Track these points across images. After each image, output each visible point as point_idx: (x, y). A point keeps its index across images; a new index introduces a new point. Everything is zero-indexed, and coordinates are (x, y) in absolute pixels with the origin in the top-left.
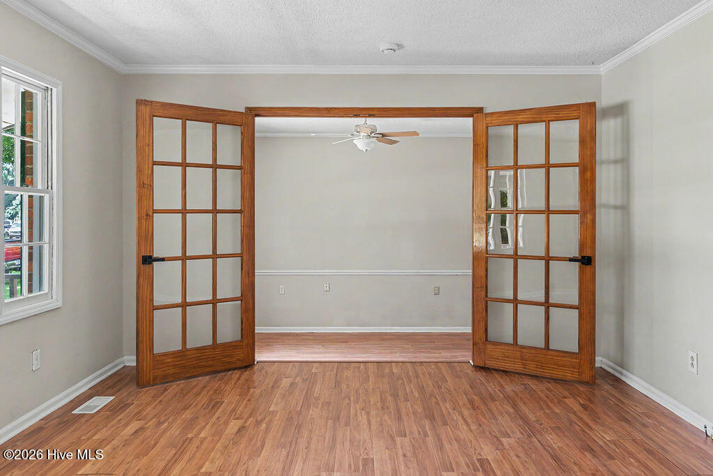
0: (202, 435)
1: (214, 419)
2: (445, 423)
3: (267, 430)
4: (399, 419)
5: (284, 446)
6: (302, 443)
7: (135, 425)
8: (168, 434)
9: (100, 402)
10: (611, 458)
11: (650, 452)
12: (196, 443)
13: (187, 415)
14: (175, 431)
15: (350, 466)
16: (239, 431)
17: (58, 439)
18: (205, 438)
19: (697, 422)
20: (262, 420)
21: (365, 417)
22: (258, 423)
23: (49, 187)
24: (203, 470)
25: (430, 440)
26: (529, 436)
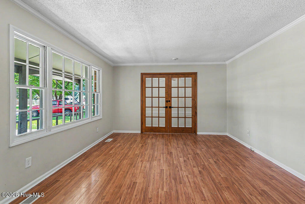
0: (134, 146)
1: (136, 144)
2: (188, 146)
3: (148, 146)
4: (178, 145)
5: (152, 149)
6: (156, 148)
7: (119, 144)
8: (126, 146)
9: (110, 140)
10: (227, 154)
11: (237, 153)
12: (133, 148)
13: (130, 143)
14: (128, 146)
15: (167, 153)
16: (142, 146)
17: (103, 146)
18: (135, 147)
19: (249, 147)
20: (147, 144)
21: (170, 144)
22: (146, 145)
23: (99, 92)
24: (136, 153)
25: (185, 149)
26: (208, 149)
